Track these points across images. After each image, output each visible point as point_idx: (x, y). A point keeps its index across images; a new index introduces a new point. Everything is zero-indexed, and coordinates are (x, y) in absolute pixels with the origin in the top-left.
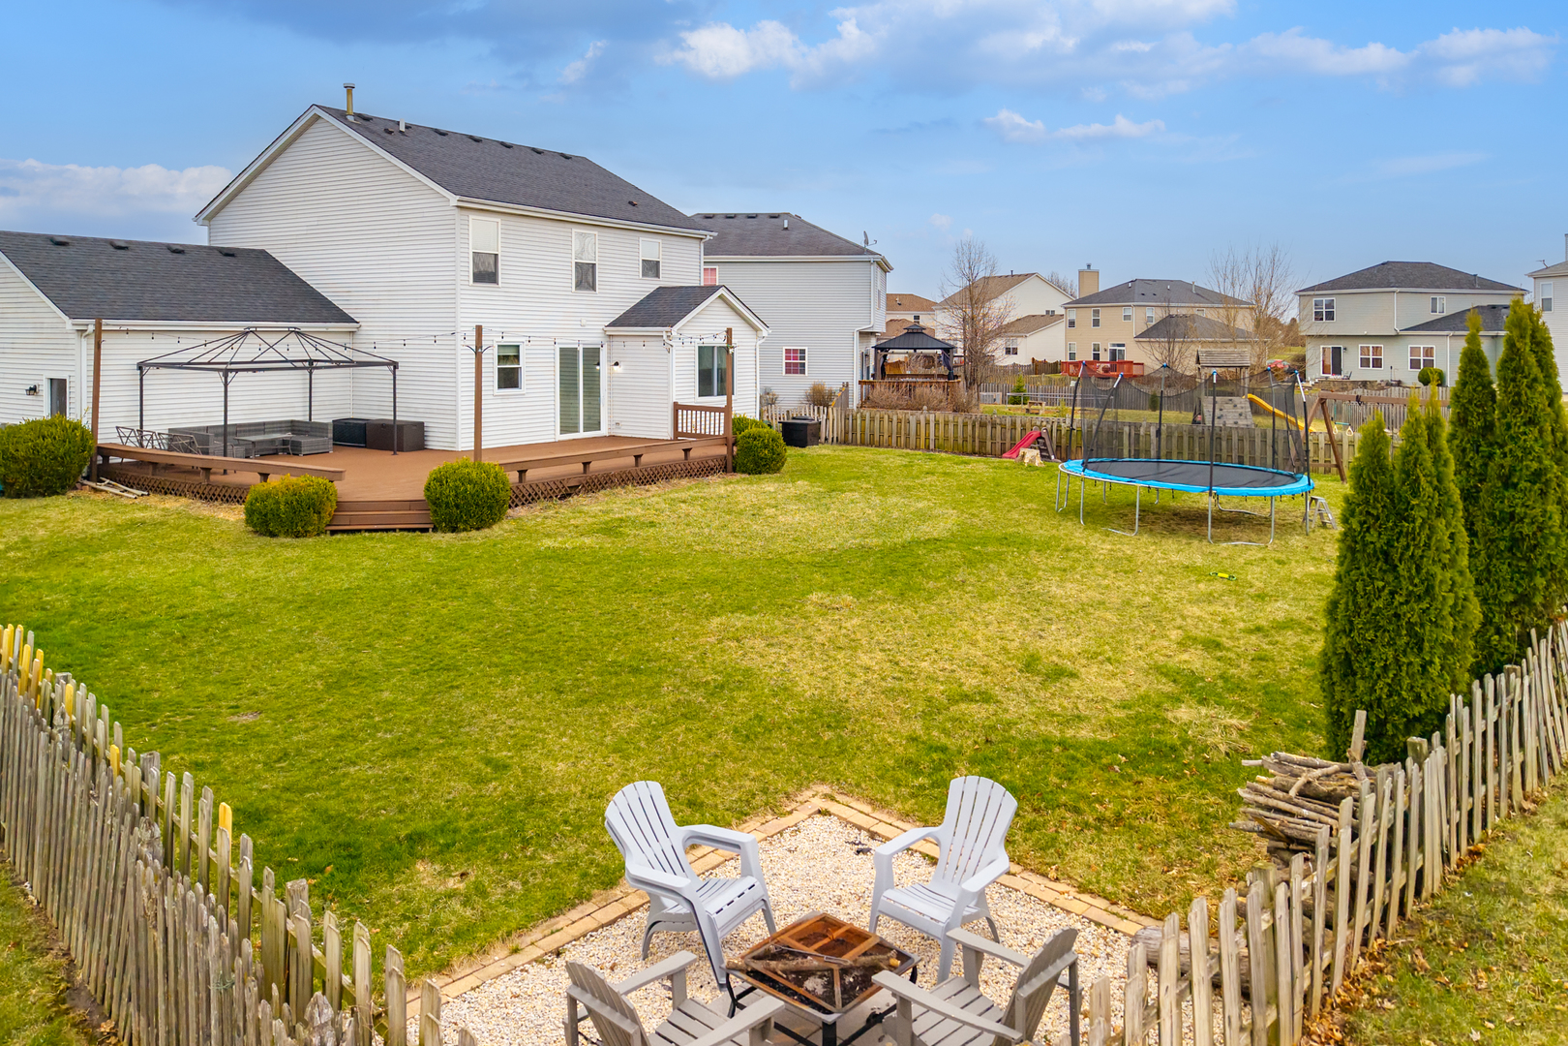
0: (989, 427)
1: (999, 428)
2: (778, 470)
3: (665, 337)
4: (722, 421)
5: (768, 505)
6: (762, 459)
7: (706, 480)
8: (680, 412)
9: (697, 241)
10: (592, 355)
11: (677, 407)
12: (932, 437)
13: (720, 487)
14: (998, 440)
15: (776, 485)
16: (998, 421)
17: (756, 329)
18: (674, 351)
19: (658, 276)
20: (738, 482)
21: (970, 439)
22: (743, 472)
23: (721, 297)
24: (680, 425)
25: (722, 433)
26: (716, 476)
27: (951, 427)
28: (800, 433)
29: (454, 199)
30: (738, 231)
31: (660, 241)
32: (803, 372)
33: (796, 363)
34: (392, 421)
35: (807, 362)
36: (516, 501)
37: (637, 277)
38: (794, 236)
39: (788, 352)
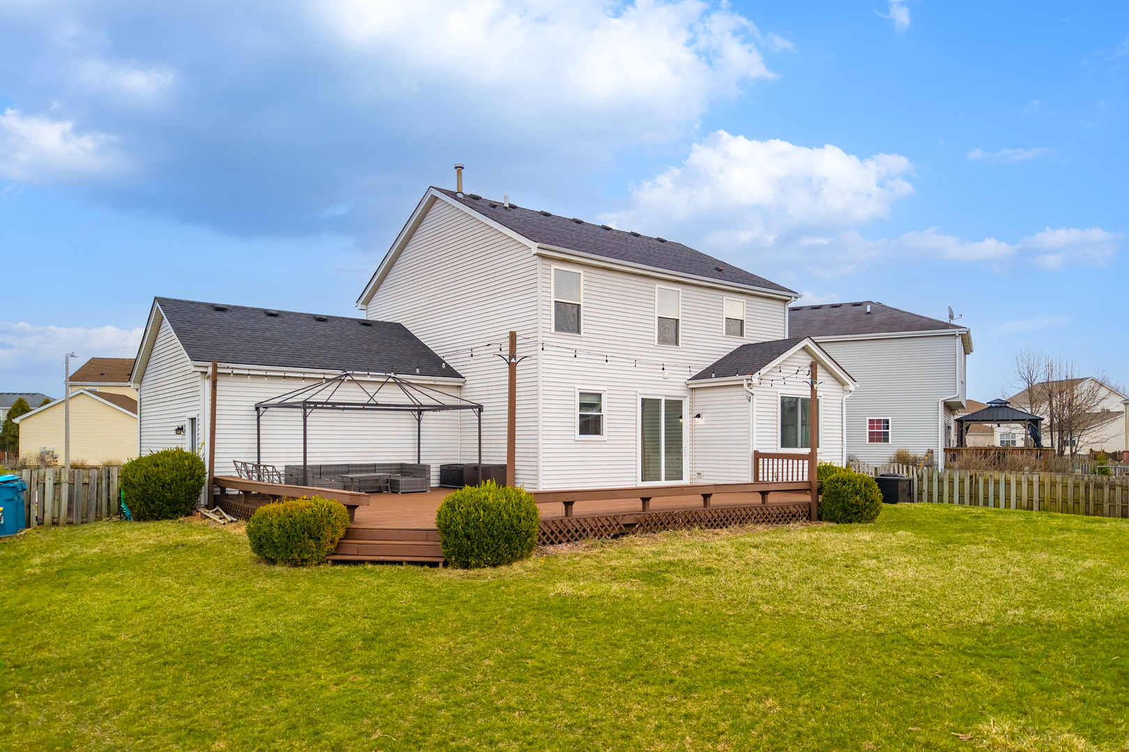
0: (1106, 490)
1: (1118, 489)
2: (870, 519)
3: (745, 385)
4: (806, 470)
5: (865, 555)
6: (852, 505)
7: (786, 527)
8: (761, 459)
9: (782, 304)
10: (675, 407)
11: (757, 456)
12: (1036, 498)
13: (801, 534)
14: (1118, 502)
15: (873, 534)
16: (1118, 482)
17: (842, 383)
18: (755, 400)
19: (742, 334)
20: (825, 530)
21: (1082, 503)
22: (831, 521)
23: (804, 349)
24: (761, 475)
25: (806, 478)
26: (798, 523)
27: (1059, 489)
28: (892, 489)
29: (534, 247)
30: (824, 318)
31: (745, 301)
32: (886, 440)
33: (879, 432)
34: (478, 462)
35: (890, 431)
36: (560, 537)
37: (721, 335)
38: (877, 318)
39: (872, 422)
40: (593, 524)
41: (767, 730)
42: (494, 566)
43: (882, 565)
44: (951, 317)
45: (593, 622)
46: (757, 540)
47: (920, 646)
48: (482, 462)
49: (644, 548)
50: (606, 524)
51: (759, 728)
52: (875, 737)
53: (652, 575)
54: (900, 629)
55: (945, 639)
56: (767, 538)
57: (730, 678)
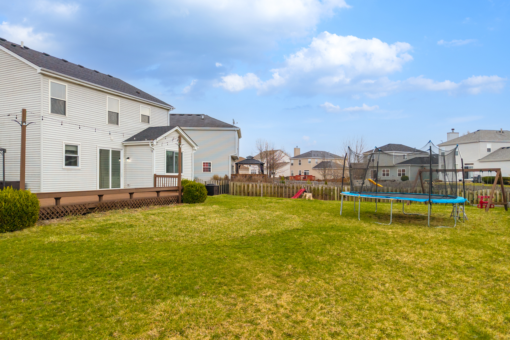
0: (284, 188)
1: (287, 188)
2: (203, 201)
3: (150, 145)
4: (177, 182)
5: (200, 215)
6: (195, 196)
7: (168, 206)
8: (157, 178)
9: (167, 111)
10: (116, 154)
11: (156, 176)
12: (262, 192)
13: (174, 208)
14: (287, 193)
15: (203, 207)
16: (287, 186)
17: (192, 147)
18: (155, 152)
19: (149, 122)
20: (184, 206)
21: (276, 193)
22: (187, 203)
23: (176, 131)
24: (157, 185)
25: (177, 186)
26: (173, 204)
27: (269, 188)
28: (211, 190)
29: (39, 69)
30: (185, 119)
31: (150, 108)
32: (210, 171)
33: (207, 168)
34: (3, 180)
35: (211, 167)
36: (53, 215)
37: (139, 122)
38: (206, 121)
39: (204, 163)
40: (72, 209)
41: (154, 288)
42: (12, 231)
43: (206, 218)
44: (234, 123)
45: (70, 253)
46: (154, 212)
47: (219, 247)
48: (5, 180)
49: (99, 218)
50: (79, 208)
51: (151, 288)
52: (200, 283)
53: (103, 230)
54: (211, 242)
55: (228, 243)
56: (159, 211)
57: (139, 269)
